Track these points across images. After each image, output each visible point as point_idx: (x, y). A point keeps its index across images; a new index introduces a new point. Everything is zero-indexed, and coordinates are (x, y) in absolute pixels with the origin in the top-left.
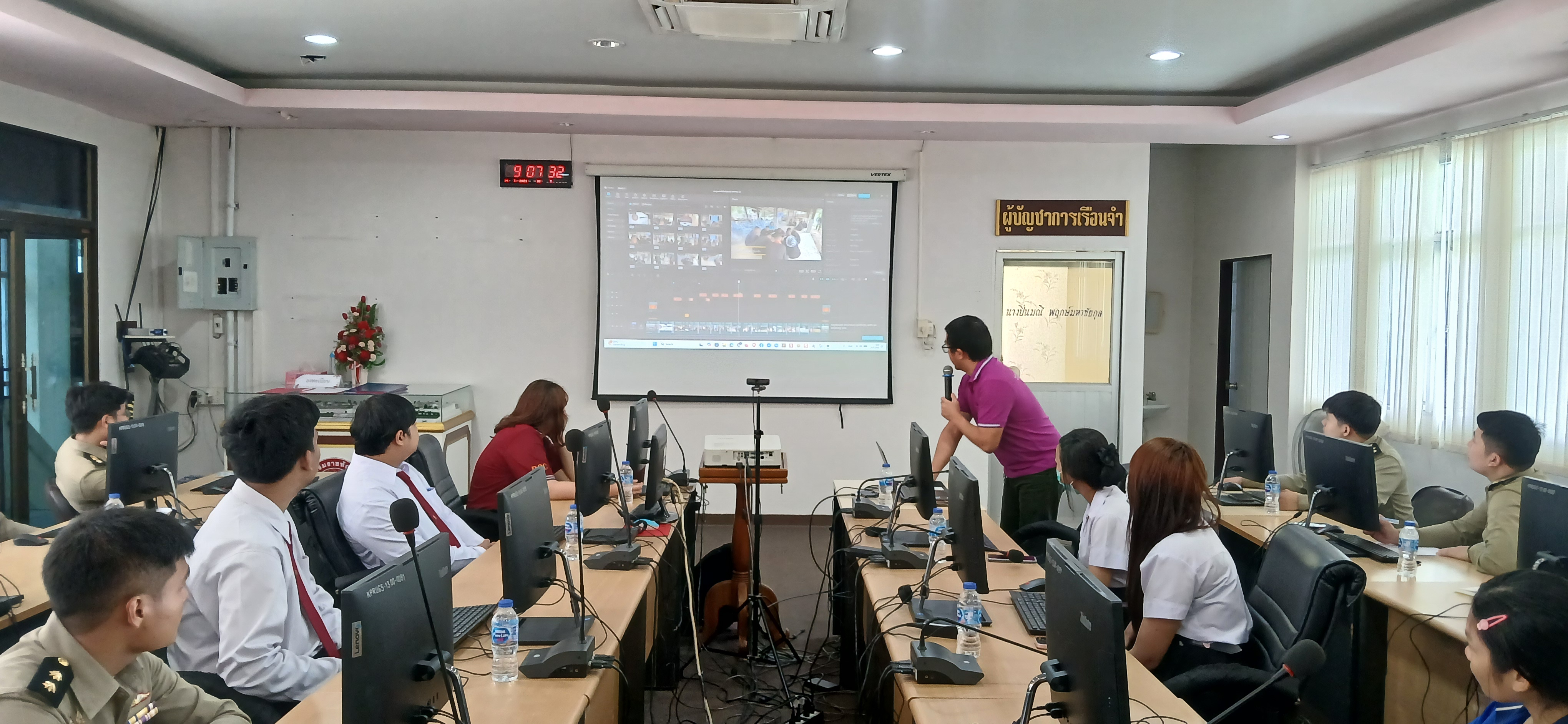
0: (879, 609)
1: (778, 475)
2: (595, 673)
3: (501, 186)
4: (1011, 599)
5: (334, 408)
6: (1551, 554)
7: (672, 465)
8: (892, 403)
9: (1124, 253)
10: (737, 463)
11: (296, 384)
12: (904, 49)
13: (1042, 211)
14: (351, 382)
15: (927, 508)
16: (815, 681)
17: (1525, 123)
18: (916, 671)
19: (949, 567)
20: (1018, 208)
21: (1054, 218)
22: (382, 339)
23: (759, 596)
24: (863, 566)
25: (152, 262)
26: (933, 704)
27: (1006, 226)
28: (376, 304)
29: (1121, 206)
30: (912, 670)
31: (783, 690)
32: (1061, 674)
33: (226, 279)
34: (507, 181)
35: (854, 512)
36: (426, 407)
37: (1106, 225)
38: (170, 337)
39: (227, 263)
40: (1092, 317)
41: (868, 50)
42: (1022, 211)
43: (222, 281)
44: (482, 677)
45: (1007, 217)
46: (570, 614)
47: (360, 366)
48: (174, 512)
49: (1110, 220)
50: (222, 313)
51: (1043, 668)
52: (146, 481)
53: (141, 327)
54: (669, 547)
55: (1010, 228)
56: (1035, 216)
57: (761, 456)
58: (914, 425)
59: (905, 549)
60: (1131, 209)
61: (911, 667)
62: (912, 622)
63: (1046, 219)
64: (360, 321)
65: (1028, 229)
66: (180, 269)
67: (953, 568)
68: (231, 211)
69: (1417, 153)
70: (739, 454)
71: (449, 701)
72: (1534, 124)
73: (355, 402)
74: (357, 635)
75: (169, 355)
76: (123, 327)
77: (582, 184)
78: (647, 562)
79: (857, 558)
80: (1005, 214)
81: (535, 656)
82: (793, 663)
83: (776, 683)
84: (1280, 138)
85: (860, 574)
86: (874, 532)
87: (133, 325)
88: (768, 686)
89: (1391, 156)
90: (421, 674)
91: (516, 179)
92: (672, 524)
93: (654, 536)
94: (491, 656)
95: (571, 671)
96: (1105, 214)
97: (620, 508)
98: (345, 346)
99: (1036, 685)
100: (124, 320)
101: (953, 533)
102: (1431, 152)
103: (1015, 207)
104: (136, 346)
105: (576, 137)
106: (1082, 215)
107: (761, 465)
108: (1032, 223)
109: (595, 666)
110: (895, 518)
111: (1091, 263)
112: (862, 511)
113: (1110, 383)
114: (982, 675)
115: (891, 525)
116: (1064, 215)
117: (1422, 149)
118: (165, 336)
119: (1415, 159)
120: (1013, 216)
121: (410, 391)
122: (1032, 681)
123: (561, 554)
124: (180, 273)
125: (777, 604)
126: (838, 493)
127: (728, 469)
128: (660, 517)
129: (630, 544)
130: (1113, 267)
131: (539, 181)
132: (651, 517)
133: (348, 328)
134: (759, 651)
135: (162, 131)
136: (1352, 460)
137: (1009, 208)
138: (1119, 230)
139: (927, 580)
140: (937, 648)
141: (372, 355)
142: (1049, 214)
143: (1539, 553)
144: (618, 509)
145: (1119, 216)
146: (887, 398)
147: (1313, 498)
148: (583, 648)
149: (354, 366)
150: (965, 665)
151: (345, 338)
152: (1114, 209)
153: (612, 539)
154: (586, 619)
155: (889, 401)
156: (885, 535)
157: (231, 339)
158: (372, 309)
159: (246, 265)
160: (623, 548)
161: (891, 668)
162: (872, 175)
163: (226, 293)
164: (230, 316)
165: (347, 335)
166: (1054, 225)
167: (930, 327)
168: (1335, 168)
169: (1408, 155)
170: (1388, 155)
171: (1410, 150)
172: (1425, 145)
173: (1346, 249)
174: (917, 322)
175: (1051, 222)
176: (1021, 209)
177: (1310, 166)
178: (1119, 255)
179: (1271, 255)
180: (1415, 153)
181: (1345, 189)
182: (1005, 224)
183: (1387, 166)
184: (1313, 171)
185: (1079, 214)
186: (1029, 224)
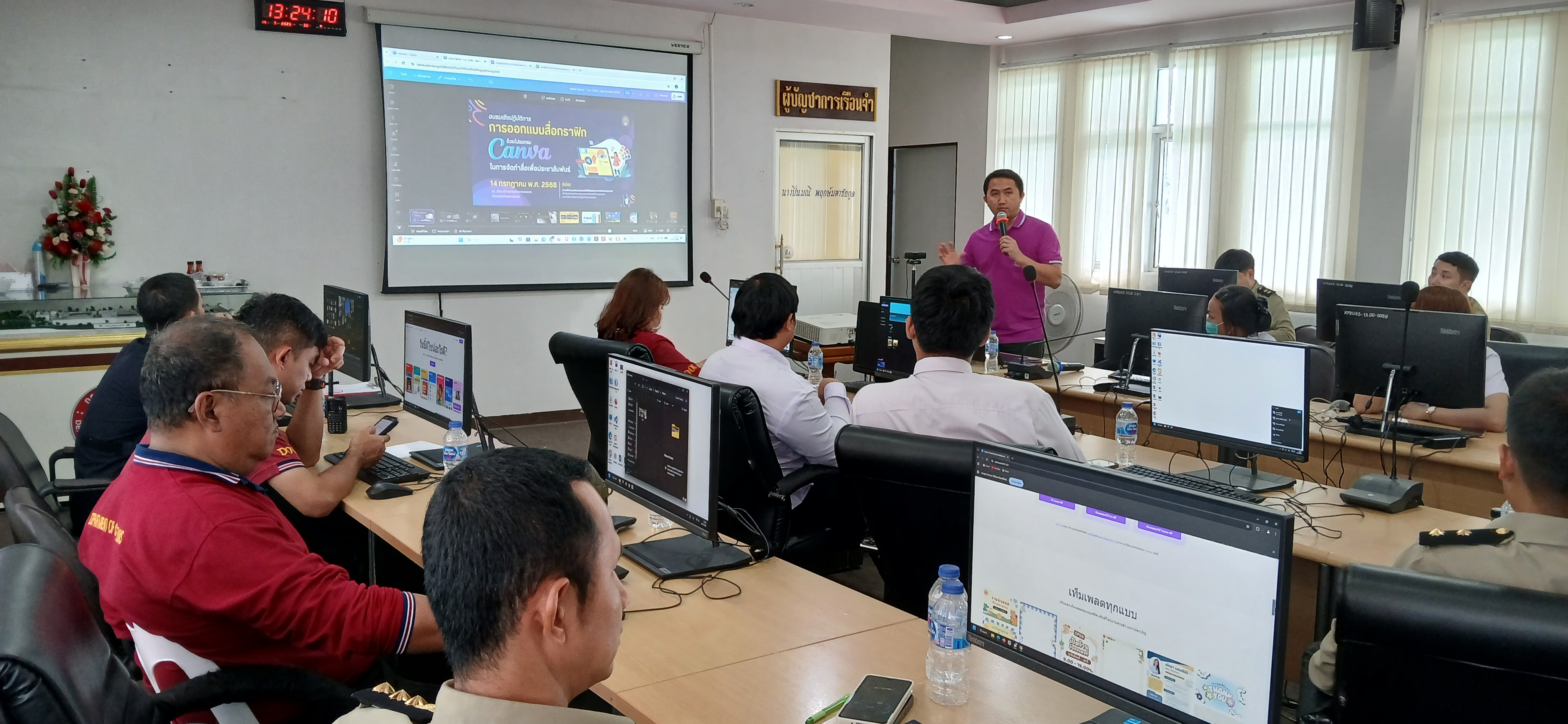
3: (254, 29)
8: (692, 285)
9: (871, 137)
13: (813, 93)
17: (1265, 40)
20: (795, 89)
21: (823, 101)
22: (113, 225)
27: (785, 107)
28: (93, 178)
29: (872, 92)
34: (265, 22)
37: (861, 110)
40: (847, 198)
42: (798, 93)
45: (786, 97)
47: (89, 261)
49: (864, 105)
55: (788, 109)
56: (808, 98)
60: (878, 96)
63: (817, 101)
64: (80, 200)
65: (803, 111)
72: (1275, 41)
77: (357, 32)
80: (784, 95)
89: (1103, 60)
91: (277, 20)
96: (861, 99)
103: (792, 89)
106: (844, 99)
108: (806, 106)
111: (845, 146)
113: (860, 259)
116: (830, 99)
117: (1143, 55)
120: (790, 98)
130: (863, 151)
131: (307, 26)
137: (787, 89)
138: (868, 115)
141: (102, 245)
142: (819, 96)
146: (687, 280)
151: (61, 224)
152: (867, 95)
155: (689, 283)
158: (89, 186)
162: (672, 47)
165: (64, 220)
166: (822, 108)
167: (725, 207)
168: (1032, 68)
169: (1125, 59)
170: (1100, 60)
171: (1128, 56)
172: (1148, 52)
173: (1047, 138)
174: (712, 202)
175: (821, 105)
176: (797, 91)
177: (999, 65)
178: (868, 139)
179: (956, 144)
180: (1135, 59)
181: (1044, 87)
182: (785, 105)
183: (1098, 70)
184: (1002, 69)
185: (842, 98)
186: (803, 106)
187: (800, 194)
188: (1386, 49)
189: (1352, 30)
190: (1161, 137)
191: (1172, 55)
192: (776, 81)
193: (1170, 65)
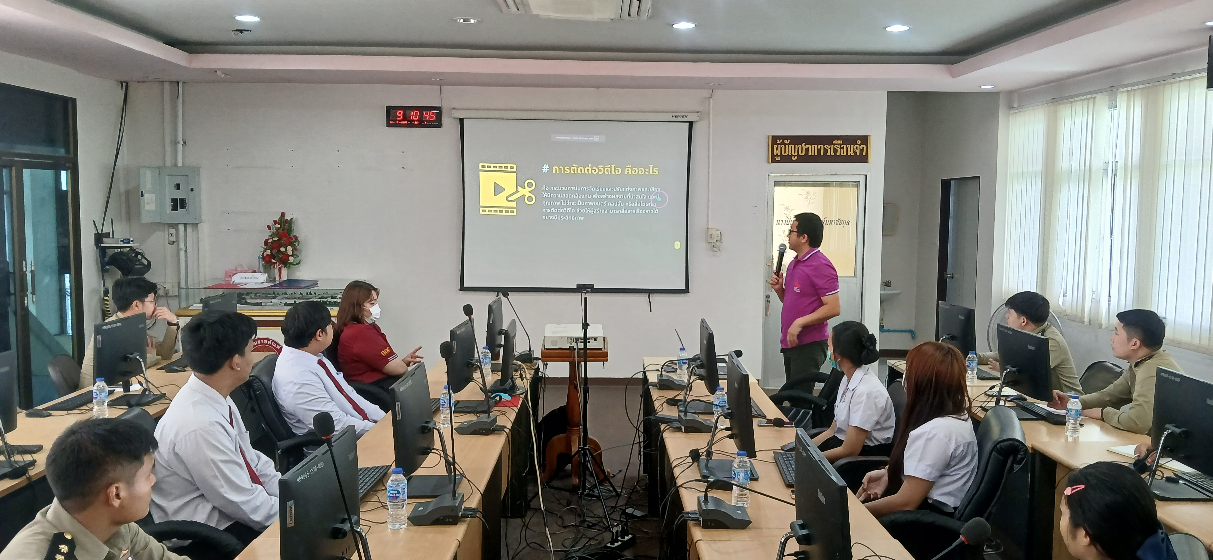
0: (675, 467)
1: (601, 355)
2: (465, 521)
3: (387, 127)
4: (774, 458)
5: (262, 298)
6: (1175, 427)
7: (520, 347)
8: (689, 293)
9: (866, 176)
10: (570, 347)
11: (233, 280)
12: (697, 24)
13: (804, 144)
14: (275, 278)
15: (713, 387)
16: (629, 511)
17: (1174, 80)
18: (701, 519)
19: (728, 437)
20: (786, 142)
21: (813, 150)
22: (298, 245)
23: (587, 447)
24: (664, 431)
25: (121, 186)
26: (714, 545)
27: (776, 156)
28: (292, 218)
29: (865, 140)
30: (699, 518)
31: (605, 517)
32: (805, 532)
33: (177, 199)
34: (392, 122)
35: (658, 385)
36: (332, 298)
37: (853, 154)
38: (135, 245)
39: (178, 187)
40: (842, 226)
41: (669, 24)
42: (788, 144)
43: (174, 201)
44: (380, 525)
45: (777, 149)
46: (444, 473)
47: (282, 266)
48: (145, 390)
49: (856, 150)
50: (175, 226)
51: (792, 526)
52: (123, 367)
53: (113, 238)
54: (519, 415)
55: (779, 157)
56: (798, 148)
57: (588, 341)
58: (703, 321)
59: (695, 417)
60: (872, 142)
61: (698, 516)
62: (700, 478)
63: (807, 150)
64: (281, 231)
65: (793, 158)
66: (142, 192)
67: (731, 437)
68: (180, 147)
69: (1091, 101)
70: (571, 339)
71: (356, 551)
72: (1180, 81)
73: (278, 294)
74: (290, 510)
75: (135, 259)
76: (99, 238)
77: (449, 123)
78: (502, 428)
79: (660, 424)
80: (775, 146)
81: (420, 509)
82: (613, 496)
83: (600, 512)
84: (987, 87)
85: (662, 437)
86: (673, 402)
87: (107, 235)
88: (594, 514)
89: (1072, 102)
90: (338, 534)
91: (399, 121)
92: (521, 396)
93: (506, 406)
94: (387, 508)
95: (447, 520)
96: (852, 146)
97: (481, 386)
98: (269, 251)
99: (787, 540)
100: (100, 232)
101: (730, 411)
102: (1102, 101)
103: (783, 141)
104: (110, 252)
105: (445, 88)
106: (835, 147)
107: (588, 347)
108: (796, 154)
109: (464, 516)
110: (688, 392)
111: (841, 184)
112: (665, 385)
113: (855, 276)
114: (750, 522)
115: (685, 398)
116: (821, 147)
117: (1095, 98)
118: (131, 244)
119: (1089, 106)
120: (781, 148)
121: (320, 286)
122: (784, 537)
123: (438, 430)
124: (142, 196)
125: (601, 452)
126: (646, 369)
127: (563, 351)
128: (512, 390)
129: (489, 415)
130: (858, 186)
131: (416, 123)
132: (505, 392)
133: (272, 236)
134: (587, 488)
135: (125, 85)
136: (1033, 348)
137: (779, 142)
138: (863, 158)
139: (711, 447)
140: (717, 501)
141: (290, 257)
142: (809, 146)
143: (1167, 426)
144: (480, 387)
145: (863, 147)
146: (685, 288)
147: (1004, 375)
148: (456, 503)
149: (277, 266)
150: (737, 515)
151: (270, 245)
152: (859, 142)
153: (476, 410)
154: (457, 477)
155: (686, 291)
156: (681, 404)
157: (182, 246)
158: (290, 222)
159: (193, 188)
160: (484, 417)
161: (683, 516)
162: (673, 117)
163: (178, 210)
164: (181, 227)
165: (271, 242)
166: (813, 154)
167: (718, 234)
168: (1029, 110)
169: (1084, 102)
170: (1069, 102)
171: (1087, 99)
172: (1098, 95)
173: (1036, 173)
174: (708, 230)
176: (788, 142)
177: (1010, 108)
178: (862, 177)
179: (980, 177)
181: (1036, 126)
182: (775, 154)
183: (1068, 112)
184: (1013, 112)
185: (832, 146)
186: (794, 154)
191: (1116, 97)
192: (769, 136)
193: (1116, 106)
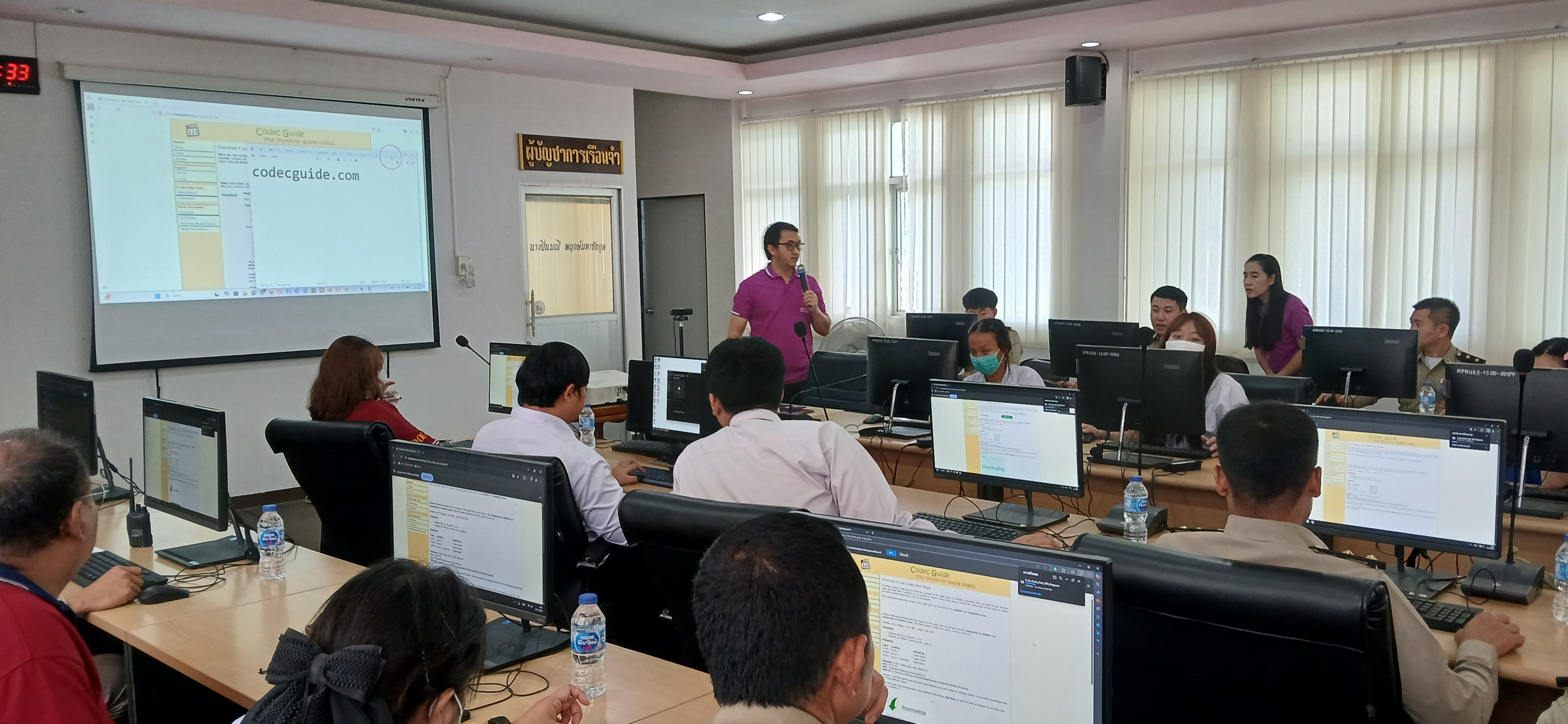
8: (439, 347)
9: (619, 190)
10: (617, 399)
13: (558, 147)
21: (568, 155)
27: (529, 161)
29: (617, 145)
37: (608, 163)
40: (598, 251)
42: (542, 147)
45: (530, 151)
49: (610, 158)
55: (533, 163)
56: (552, 152)
60: (624, 150)
63: (561, 155)
65: (548, 165)
69: (871, 114)
70: (619, 390)
77: (52, 89)
80: (528, 148)
96: (606, 153)
103: (535, 143)
106: (589, 152)
108: (551, 159)
111: (591, 199)
113: (614, 312)
116: (575, 152)
117: (877, 111)
119: (869, 119)
120: (534, 151)
127: (612, 406)
130: (612, 204)
137: (530, 143)
138: (615, 168)
142: (564, 150)
145: (617, 155)
146: (433, 341)
152: (612, 148)
155: (436, 343)
162: (406, 101)
166: (568, 161)
167: (470, 264)
168: (773, 122)
169: (860, 115)
170: (836, 114)
171: (862, 112)
172: (881, 108)
173: (791, 190)
174: (456, 259)
175: (566, 159)
176: (541, 144)
177: (740, 119)
178: (616, 192)
179: (704, 194)
180: (868, 114)
181: (786, 142)
182: (529, 159)
183: (836, 123)
184: (744, 123)
185: (587, 151)
186: (548, 159)
187: (549, 248)
188: (1095, 105)
189: (1065, 87)
190: (896, 188)
191: (902, 111)
192: (518, 135)
193: (902, 119)
